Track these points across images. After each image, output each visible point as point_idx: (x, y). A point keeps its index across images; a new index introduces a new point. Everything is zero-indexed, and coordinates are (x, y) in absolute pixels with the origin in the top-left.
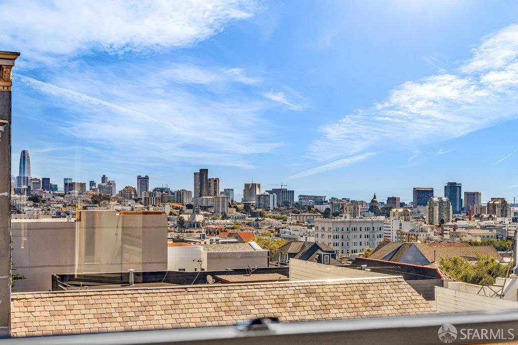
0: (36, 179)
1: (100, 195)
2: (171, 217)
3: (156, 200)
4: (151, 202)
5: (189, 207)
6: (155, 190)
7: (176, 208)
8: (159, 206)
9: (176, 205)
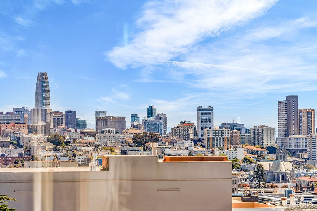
0: (56, 112)
1: (145, 134)
2: (246, 165)
3: (223, 140)
4: (217, 144)
5: (272, 150)
6: (222, 127)
7: (253, 153)
8: (228, 149)
9: (252, 148)
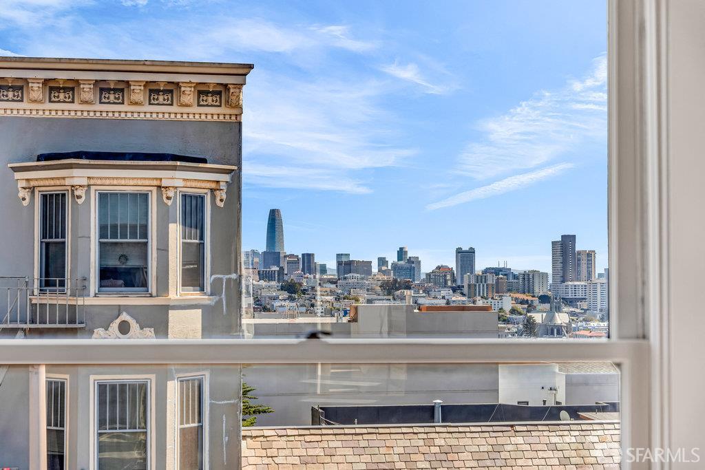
0: (292, 256)
1: (395, 281)
2: (514, 316)
3: (487, 288)
4: (479, 292)
5: (544, 299)
6: (486, 271)
7: (523, 302)
8: (492, 298)
9: (521, 296)
